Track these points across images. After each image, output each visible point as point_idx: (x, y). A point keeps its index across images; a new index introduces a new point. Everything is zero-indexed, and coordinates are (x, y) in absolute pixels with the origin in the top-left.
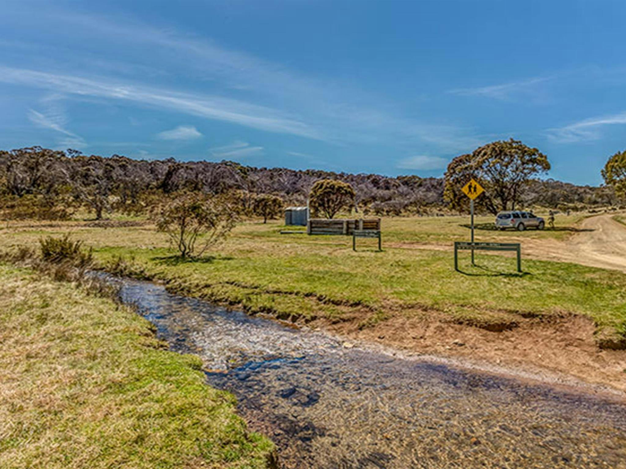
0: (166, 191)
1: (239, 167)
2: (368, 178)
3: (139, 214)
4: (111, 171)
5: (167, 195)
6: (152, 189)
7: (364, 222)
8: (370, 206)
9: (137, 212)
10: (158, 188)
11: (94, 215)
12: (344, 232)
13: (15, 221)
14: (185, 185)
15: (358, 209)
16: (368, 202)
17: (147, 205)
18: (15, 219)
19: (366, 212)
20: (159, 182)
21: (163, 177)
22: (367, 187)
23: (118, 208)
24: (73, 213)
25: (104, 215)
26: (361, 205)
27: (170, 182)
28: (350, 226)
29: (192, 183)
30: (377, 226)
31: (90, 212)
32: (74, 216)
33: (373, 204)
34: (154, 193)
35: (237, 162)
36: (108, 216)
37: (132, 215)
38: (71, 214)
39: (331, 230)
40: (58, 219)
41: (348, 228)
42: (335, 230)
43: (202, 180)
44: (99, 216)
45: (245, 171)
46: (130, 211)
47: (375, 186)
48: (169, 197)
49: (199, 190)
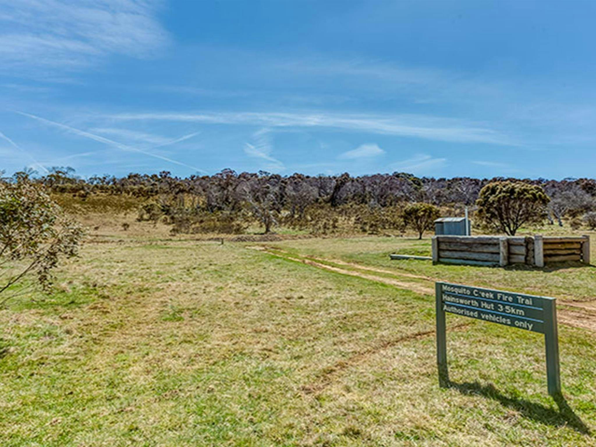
0: (334, 205)
1: (412, 178)
2: (577, 183)
3: (303, 228)
4: (285, 187)
5: (333, 209)
6: (320, 203)
7: (546, 243)
8: (581, 218)
9: (301, 225)
10: (326, 202)
11: (263, 230)
12: (502, 262)
13: (200, 235)
14: (353, 199)
15: (563, 222)
16: (578, 212)
17: (312, 219)
18: (201, 233)
19: (575, 225)
20: (329, 196)
21: (332, 192)
22: (575, 194)
23: (286, 223)
24: (247, 227)
25: (272, 229)
26: (566, 216)
27: (338, 197)
28: (515, 250)
29: (360, 196)
30: (581, 249)
31: (261, 226)
32: (248, 230)
33: (585, 215)
34: (322, 208)
35: (410, 173)
36: (275, 230)
37: (297, 229)
38: (245, 228)
39: (475, 256)
40: (234, 232)
41: (510, 254)
42: (484, 257)
43: (370, 193)
44: (267, 230)
45: (417, 182)
46: (295, 225)
47: (588, 192)
48: (335, 211)
49: (366, 203)
